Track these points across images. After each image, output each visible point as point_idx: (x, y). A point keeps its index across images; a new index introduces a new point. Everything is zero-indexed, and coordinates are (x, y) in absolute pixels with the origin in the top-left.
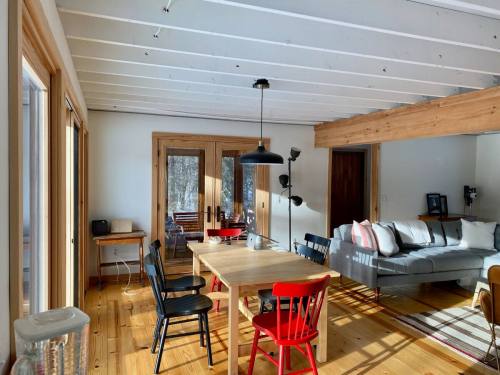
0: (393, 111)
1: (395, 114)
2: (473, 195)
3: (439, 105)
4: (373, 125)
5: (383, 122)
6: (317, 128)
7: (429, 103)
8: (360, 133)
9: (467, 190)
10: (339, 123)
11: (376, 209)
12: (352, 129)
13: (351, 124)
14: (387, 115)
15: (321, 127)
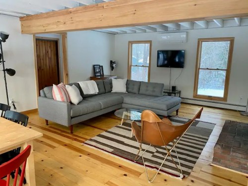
0: (74, 9)
1: (76, 11)
2: (114, 65)
3: (103, 7)
4: (61, 19)
5: (69, 16)
6: (21, 18)
7: (97, 5)
8: (53, 24)
9: (112, 63)
10: (38, 16)
11: (67, 75)
12: (47, 21)
13: (46, 18)
14: (71, 12)
15: (24, 18)
